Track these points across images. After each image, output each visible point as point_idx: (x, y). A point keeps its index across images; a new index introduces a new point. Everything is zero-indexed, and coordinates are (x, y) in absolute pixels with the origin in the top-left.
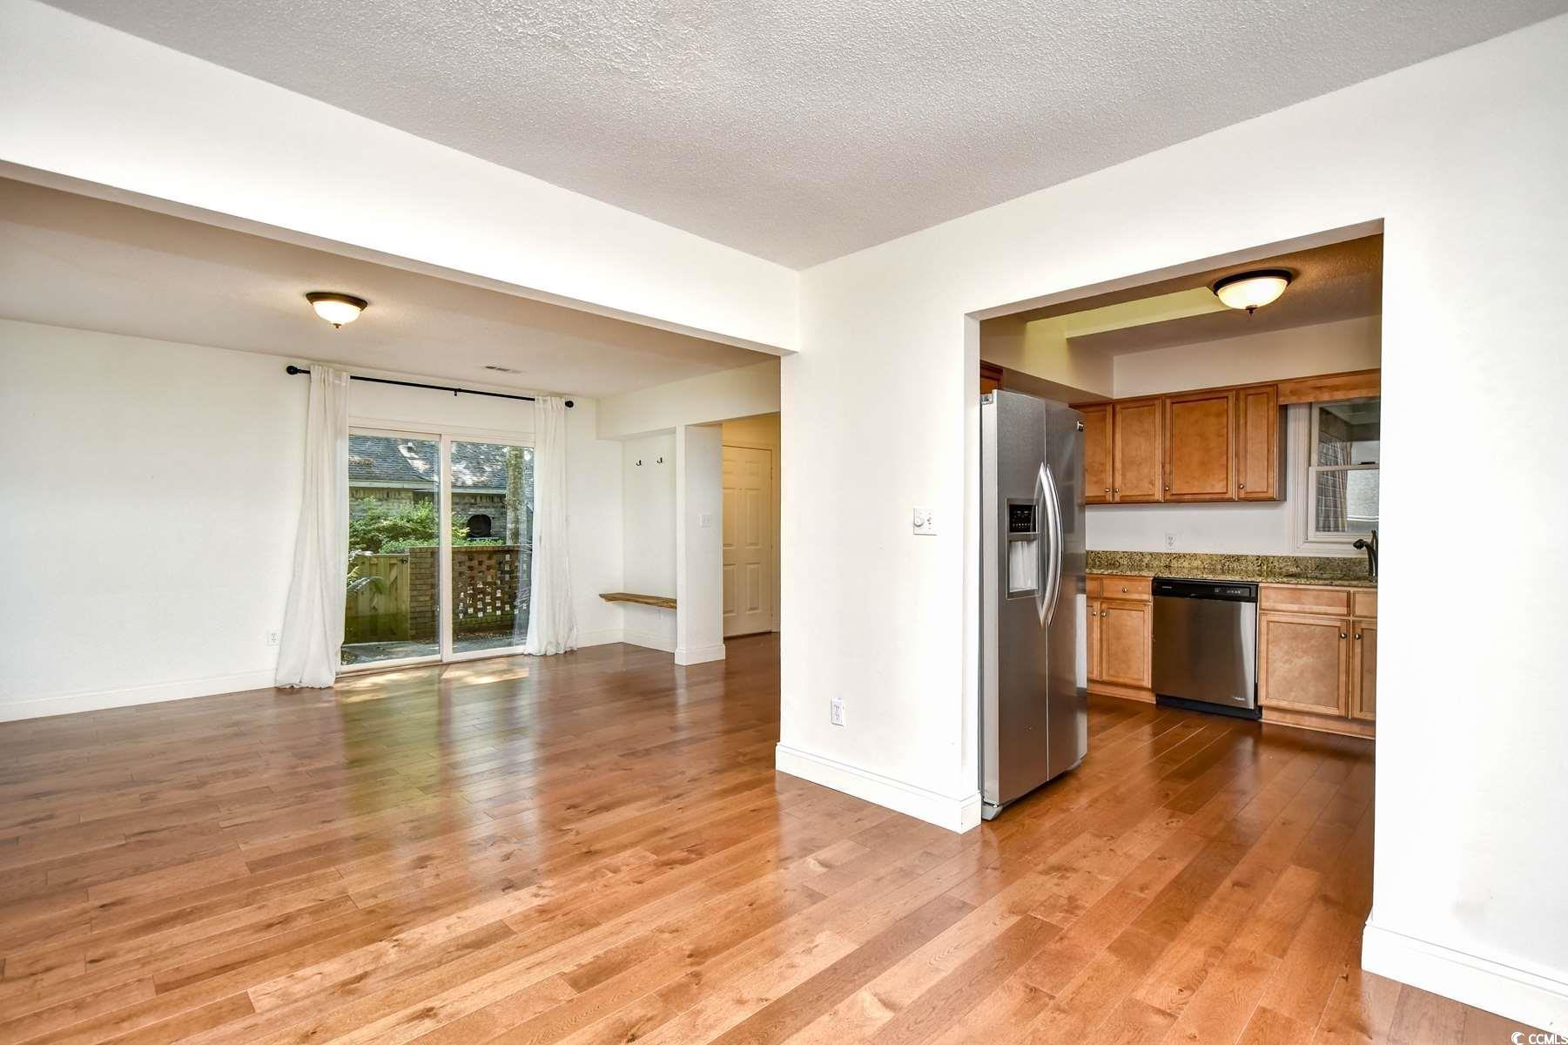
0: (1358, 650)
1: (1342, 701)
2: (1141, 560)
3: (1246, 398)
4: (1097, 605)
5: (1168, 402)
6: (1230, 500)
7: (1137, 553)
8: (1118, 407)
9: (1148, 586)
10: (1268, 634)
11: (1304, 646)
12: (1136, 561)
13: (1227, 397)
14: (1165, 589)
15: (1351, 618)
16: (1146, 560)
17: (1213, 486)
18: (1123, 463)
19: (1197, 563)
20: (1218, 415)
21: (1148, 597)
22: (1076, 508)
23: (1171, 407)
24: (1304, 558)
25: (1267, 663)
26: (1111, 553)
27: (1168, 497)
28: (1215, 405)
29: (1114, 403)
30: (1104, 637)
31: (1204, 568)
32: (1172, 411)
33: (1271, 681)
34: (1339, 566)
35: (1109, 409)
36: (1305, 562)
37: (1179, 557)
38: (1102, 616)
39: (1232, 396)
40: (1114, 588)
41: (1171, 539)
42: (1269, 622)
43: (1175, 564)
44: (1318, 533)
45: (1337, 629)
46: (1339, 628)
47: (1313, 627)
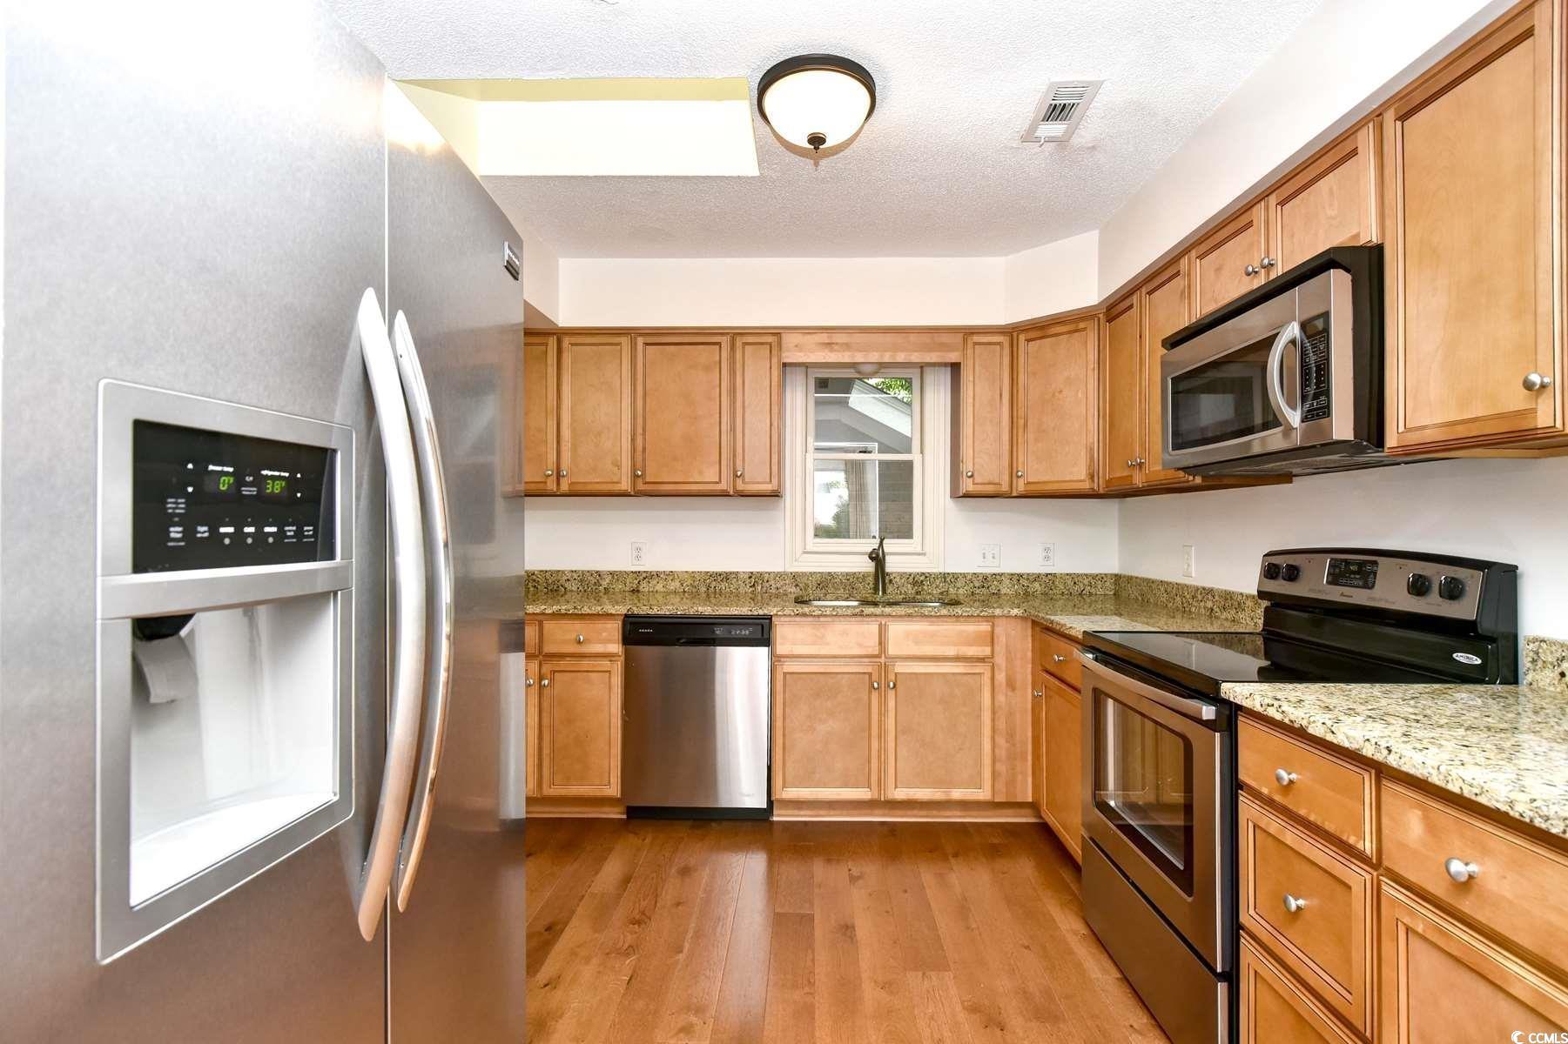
0: (891, 704)
1: (874, 778)
2: (597, 584)
3: (743, 348)
4: (534, 665)
5: (640, 341)
6: (724, 494)
7: (591, 573)
8: (566, 341)
9: (614, 629)
10: (784, 692)
11: (829, 704)
12: (592, 584)
13: (719, 344)
14: (639, 631)
15: (883, 660)
16: (605, 583)
17: (701, 473)
18: (574, 430)
19: (674, 585)
20: (707, 369)
21: (616, 648)
22: (500, 506)
23: (644, 351)
24: (804, 574)
25: (784, 735)
26: (552, 573)
27: (641, 486)
28: (704, 355)
29: (561, 334)
30: (546, 721)
31: (684, 592)
32: (644, 356)
33: (789, 764)
34: (842, 583)
35: (552, 341)
36: (804, 580)
37: (650, 576)
38: (541, 687)
39: (725, 340)
40: (561, 636)
41: (639, 549)
42: (785, 674)
43: (644, 587)
44: (818, 540)
45: (867, 676)
46: (870, 674)
47: (839, 676)
